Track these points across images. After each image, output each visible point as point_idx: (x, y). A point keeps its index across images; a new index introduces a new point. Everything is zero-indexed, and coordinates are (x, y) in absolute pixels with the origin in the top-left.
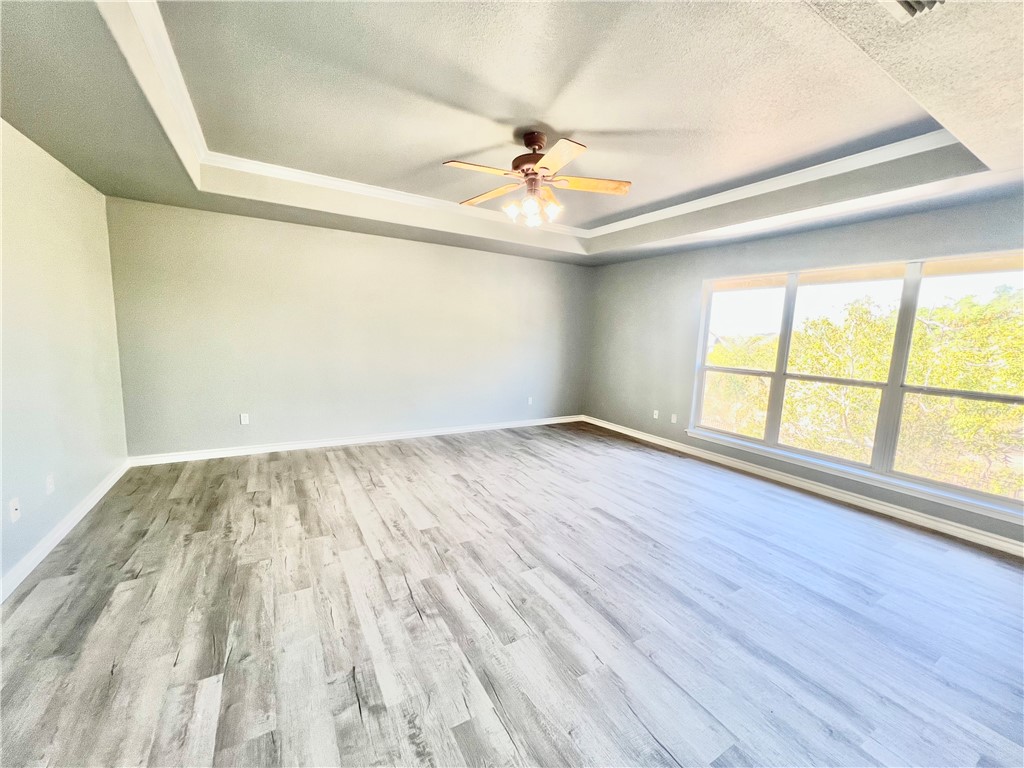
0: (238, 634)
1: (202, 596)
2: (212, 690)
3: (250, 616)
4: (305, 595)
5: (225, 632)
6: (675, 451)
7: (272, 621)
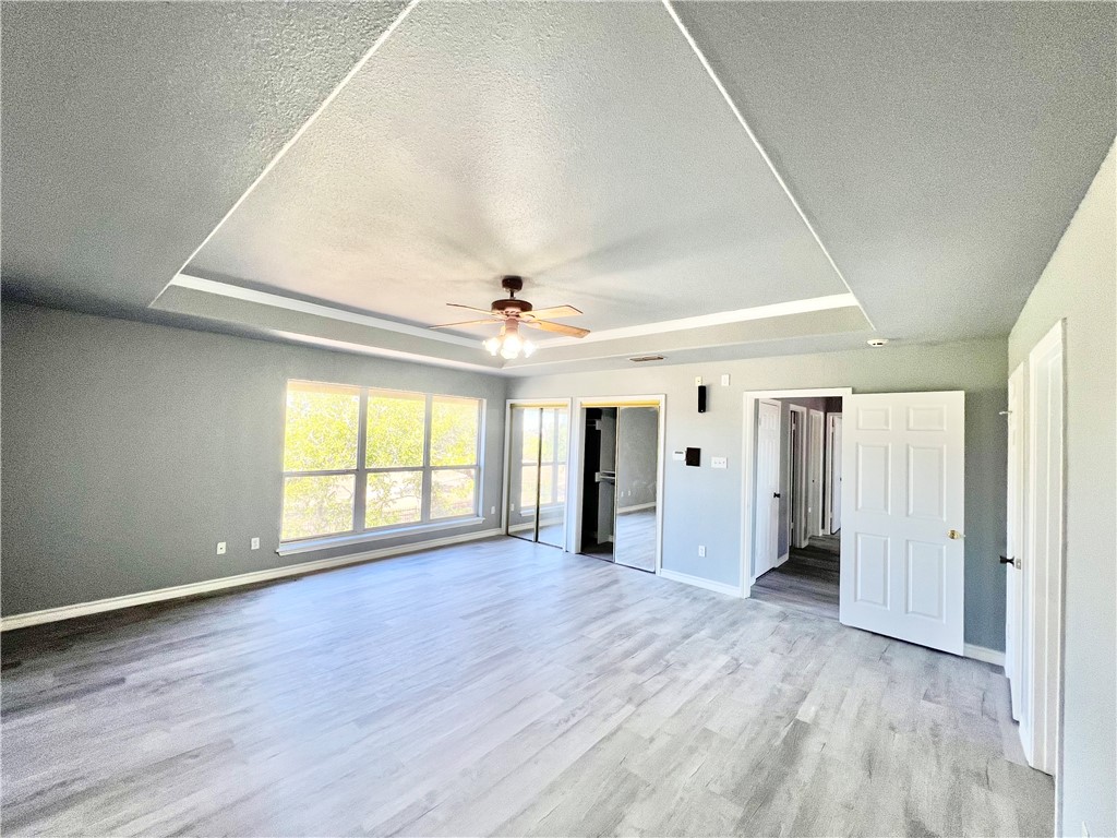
0: (776, 734)
1: (794, 794)
2: (806, 712)
3: (762, 741)
4: (713, 726)
5: (785, 741)
6: (275, 579)
7: (749, 726)
